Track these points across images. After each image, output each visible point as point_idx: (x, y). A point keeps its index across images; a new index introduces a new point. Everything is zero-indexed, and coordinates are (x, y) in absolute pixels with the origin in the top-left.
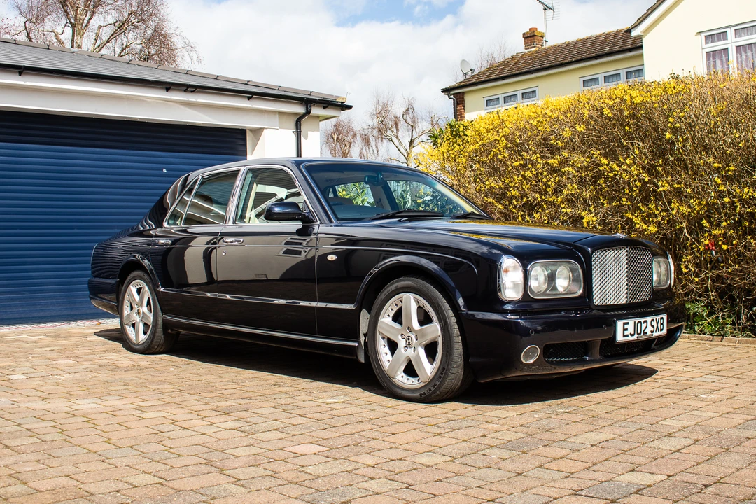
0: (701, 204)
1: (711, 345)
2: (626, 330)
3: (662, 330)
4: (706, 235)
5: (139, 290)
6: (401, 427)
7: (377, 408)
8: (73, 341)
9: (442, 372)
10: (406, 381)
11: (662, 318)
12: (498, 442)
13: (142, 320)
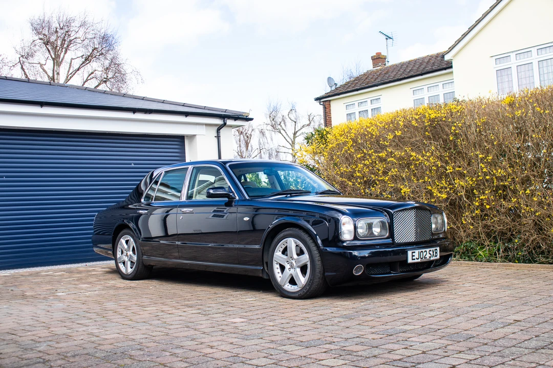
0: (473, 181)
1: (480, 267)
2: (414, 256)
3: (436, 256)
4: (477, 199)
5: (127, 242)
6: (287, 310)
7: (274, 302)
8: (84, 275)
9: (310, 282)
10: (290, 288)
11: (436, 249)
12: (339, 315)
13: (129, 260)
